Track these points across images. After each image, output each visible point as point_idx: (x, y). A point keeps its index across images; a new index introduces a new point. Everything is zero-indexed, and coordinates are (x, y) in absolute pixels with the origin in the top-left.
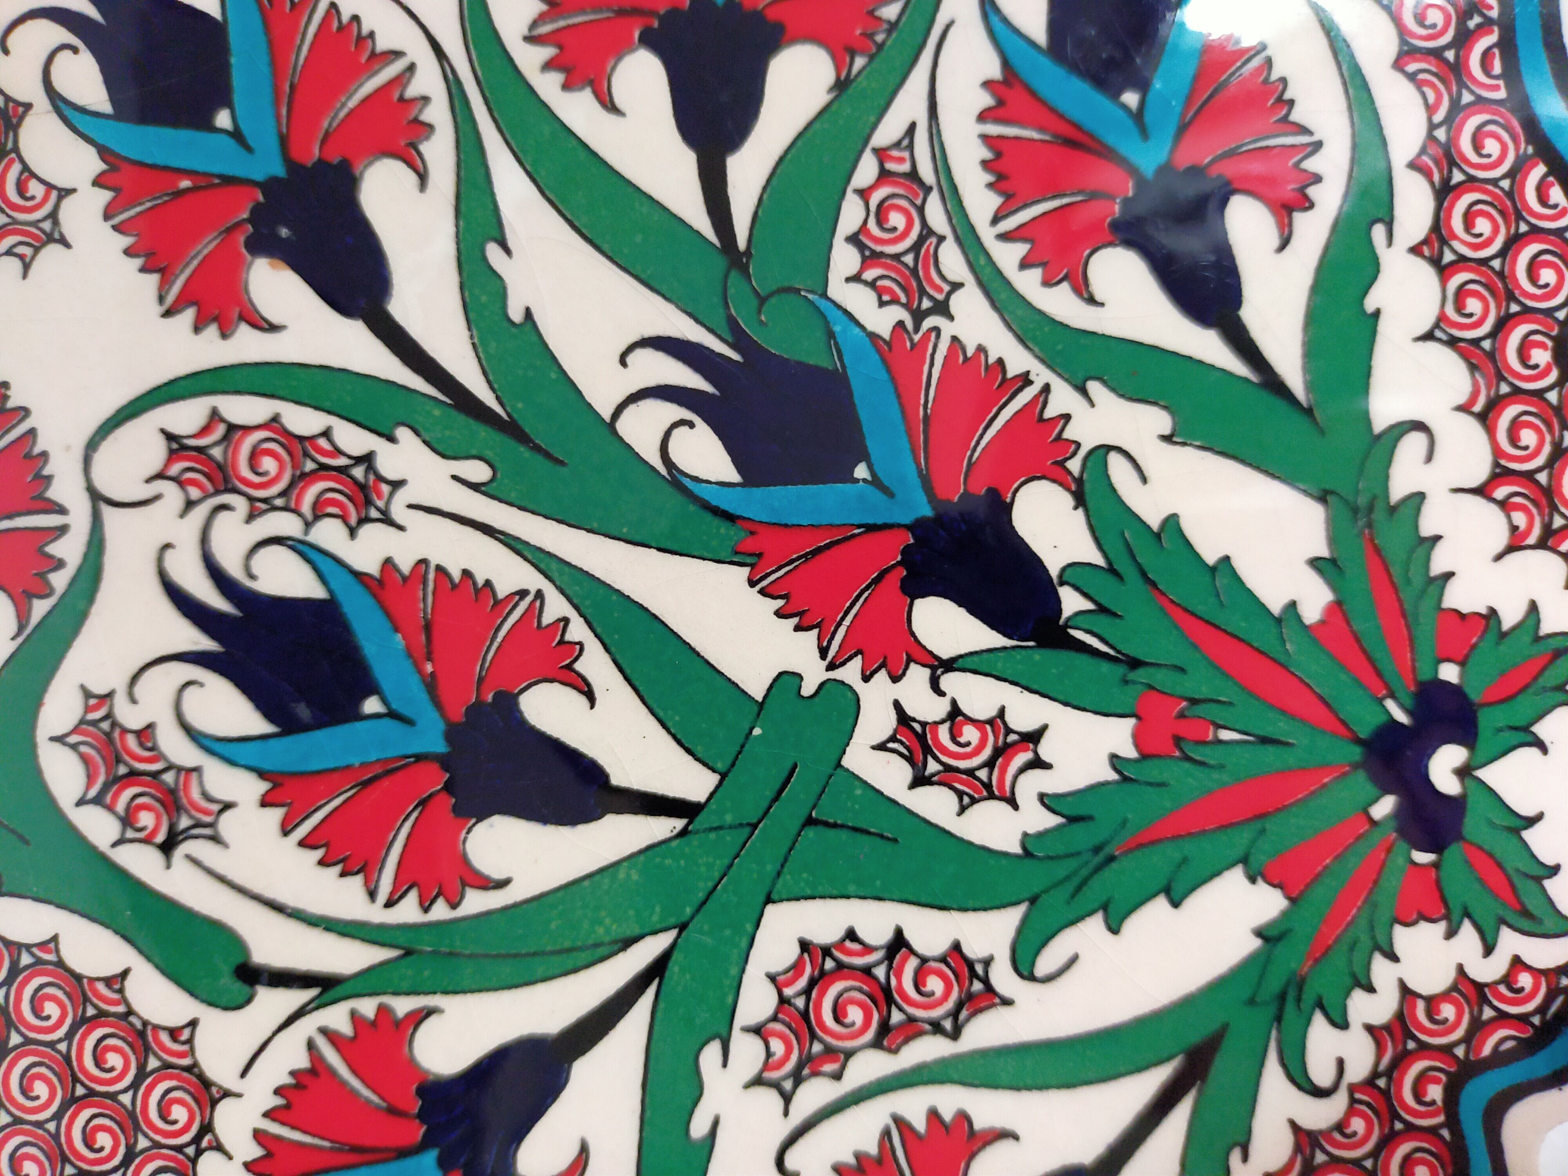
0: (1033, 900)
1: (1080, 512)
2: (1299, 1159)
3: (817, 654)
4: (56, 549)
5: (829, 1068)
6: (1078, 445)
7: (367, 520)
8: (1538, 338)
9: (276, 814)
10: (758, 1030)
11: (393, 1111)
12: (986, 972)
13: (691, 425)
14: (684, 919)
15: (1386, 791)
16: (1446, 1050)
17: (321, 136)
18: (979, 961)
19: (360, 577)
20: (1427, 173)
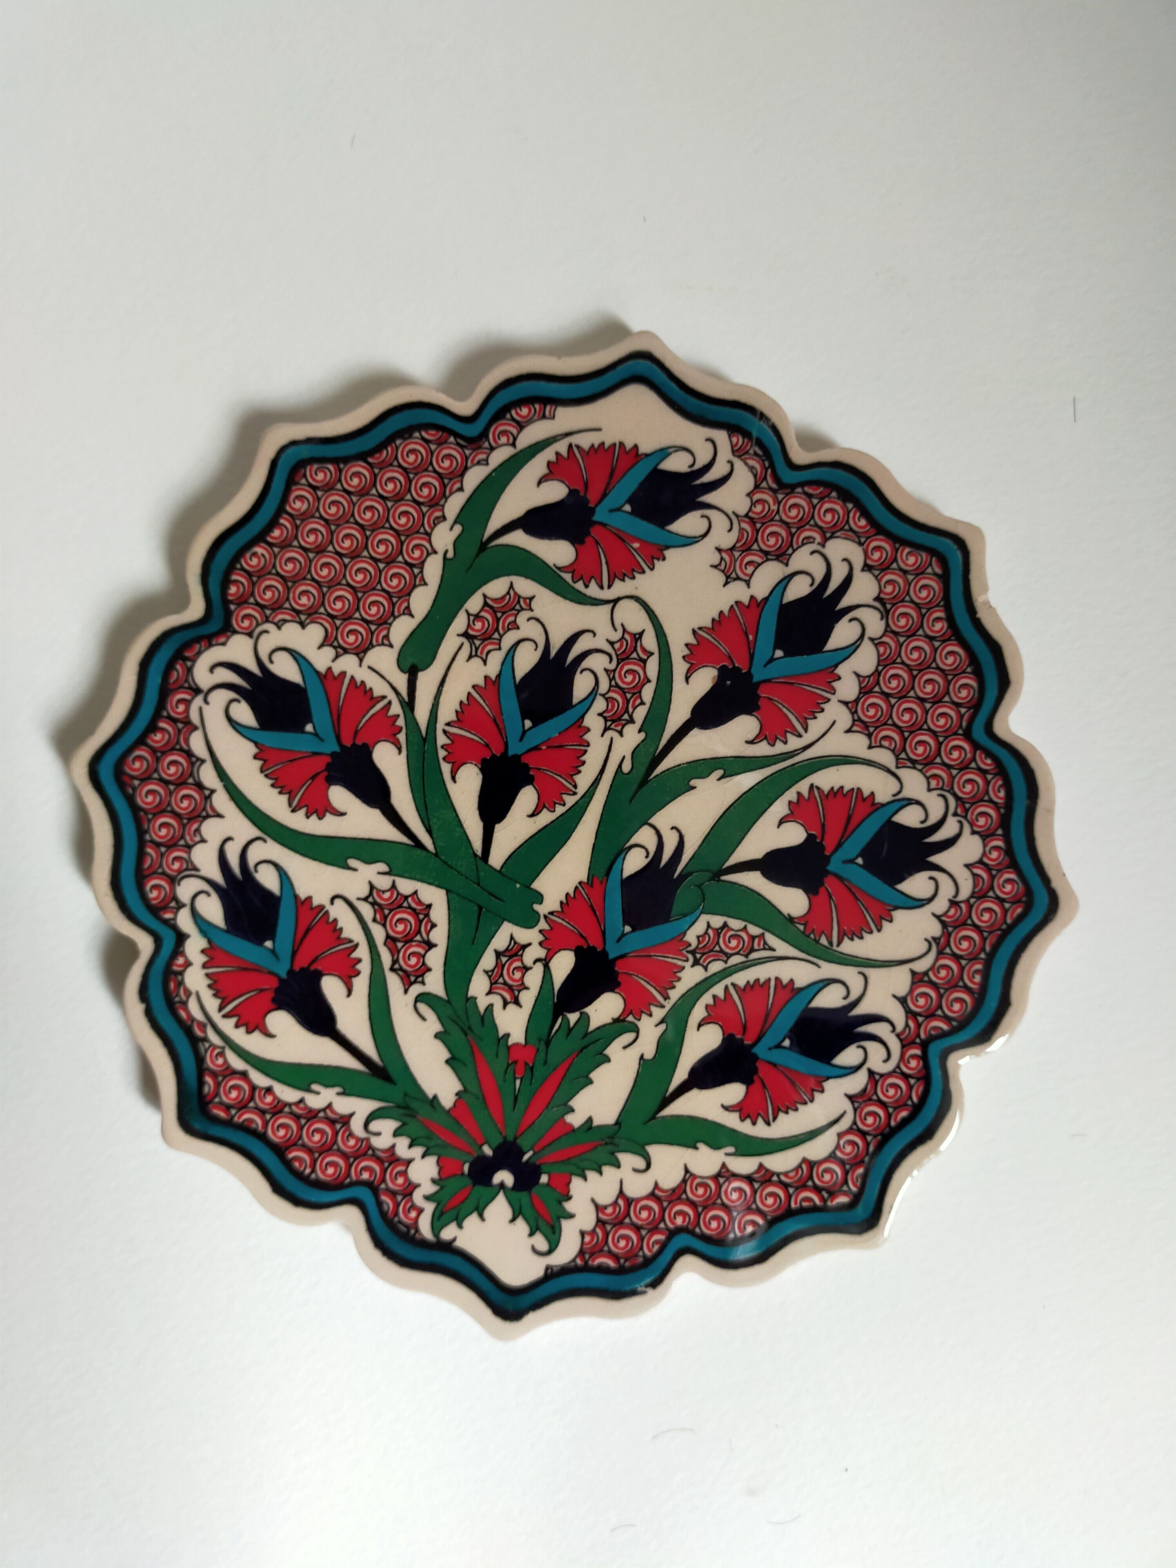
0: (449, 1002)
1: (610, 1021)
2: (338, 1117)
3: (551, 911)
4: (593, 584)
5: (378, 917)
6: (639, 1020)
7: (606, 721)
8: (687, 1219)
9: (481, 682)
10: (394, 886)
11: (356, 733)
12: (419, 982)
13: (647, 857)
14: (439, 855)
15: (494, 1152)
16: (383, 1180)
17: (770, 697)
18: (423, 979)
19: (582, 717)
20: (758, 1171)
